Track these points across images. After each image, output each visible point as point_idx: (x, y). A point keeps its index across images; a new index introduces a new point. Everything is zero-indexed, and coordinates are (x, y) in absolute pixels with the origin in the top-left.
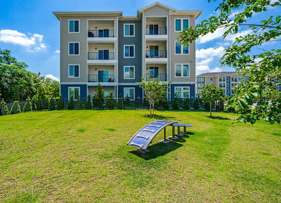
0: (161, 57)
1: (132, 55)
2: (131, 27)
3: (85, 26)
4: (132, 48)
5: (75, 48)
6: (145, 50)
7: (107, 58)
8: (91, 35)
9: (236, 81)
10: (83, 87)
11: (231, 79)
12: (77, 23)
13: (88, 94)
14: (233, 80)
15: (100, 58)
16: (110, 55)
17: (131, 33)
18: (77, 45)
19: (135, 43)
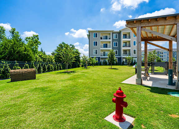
0: (128, 47)
1: (116, 46)
2: (116, 35)
3: (99, 35)
4: (116, 43)
5: (96, 44)
6: (122, 44)
7: (107, 47)
8: (101, 38)
9: (162, 54)
10: (99, 58)
11: (160, 53)
12: (96, 34)
13: (101, 61)
14: (161, 53)
15: (104, 47)
16: (108, 46)
17: (116, 38)
18: (96, 42)
19: (118, 41)
